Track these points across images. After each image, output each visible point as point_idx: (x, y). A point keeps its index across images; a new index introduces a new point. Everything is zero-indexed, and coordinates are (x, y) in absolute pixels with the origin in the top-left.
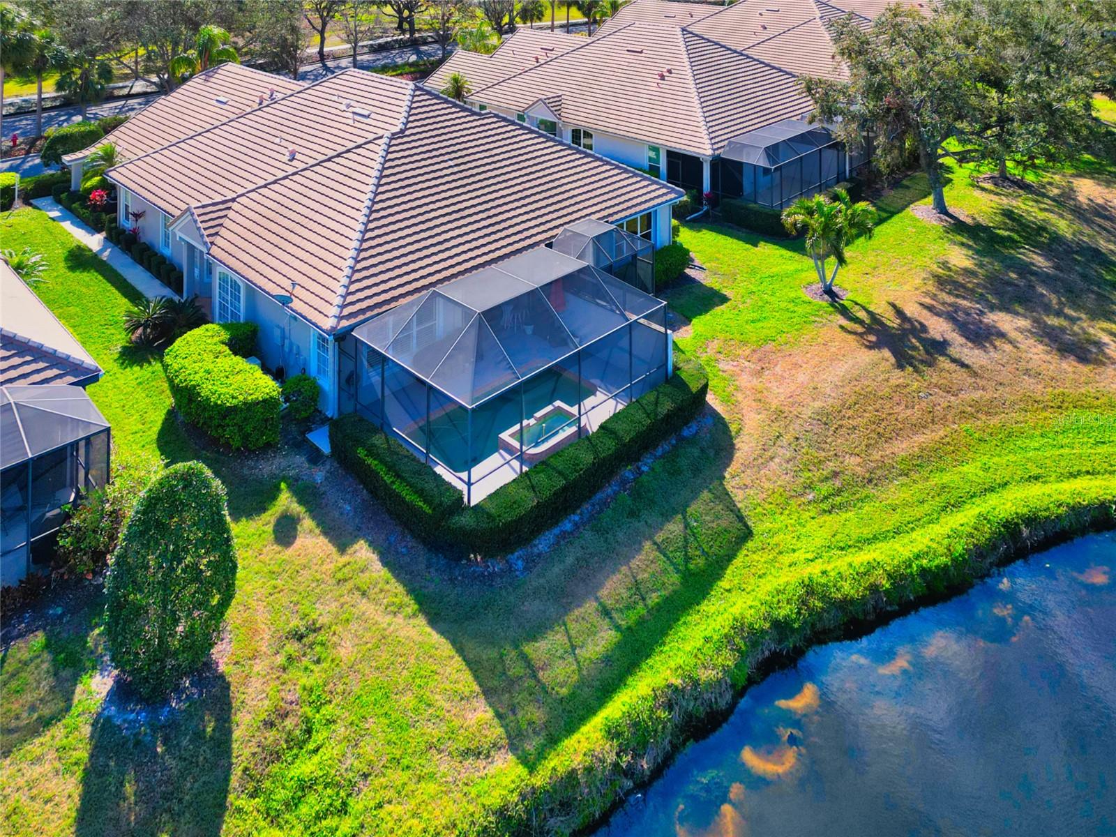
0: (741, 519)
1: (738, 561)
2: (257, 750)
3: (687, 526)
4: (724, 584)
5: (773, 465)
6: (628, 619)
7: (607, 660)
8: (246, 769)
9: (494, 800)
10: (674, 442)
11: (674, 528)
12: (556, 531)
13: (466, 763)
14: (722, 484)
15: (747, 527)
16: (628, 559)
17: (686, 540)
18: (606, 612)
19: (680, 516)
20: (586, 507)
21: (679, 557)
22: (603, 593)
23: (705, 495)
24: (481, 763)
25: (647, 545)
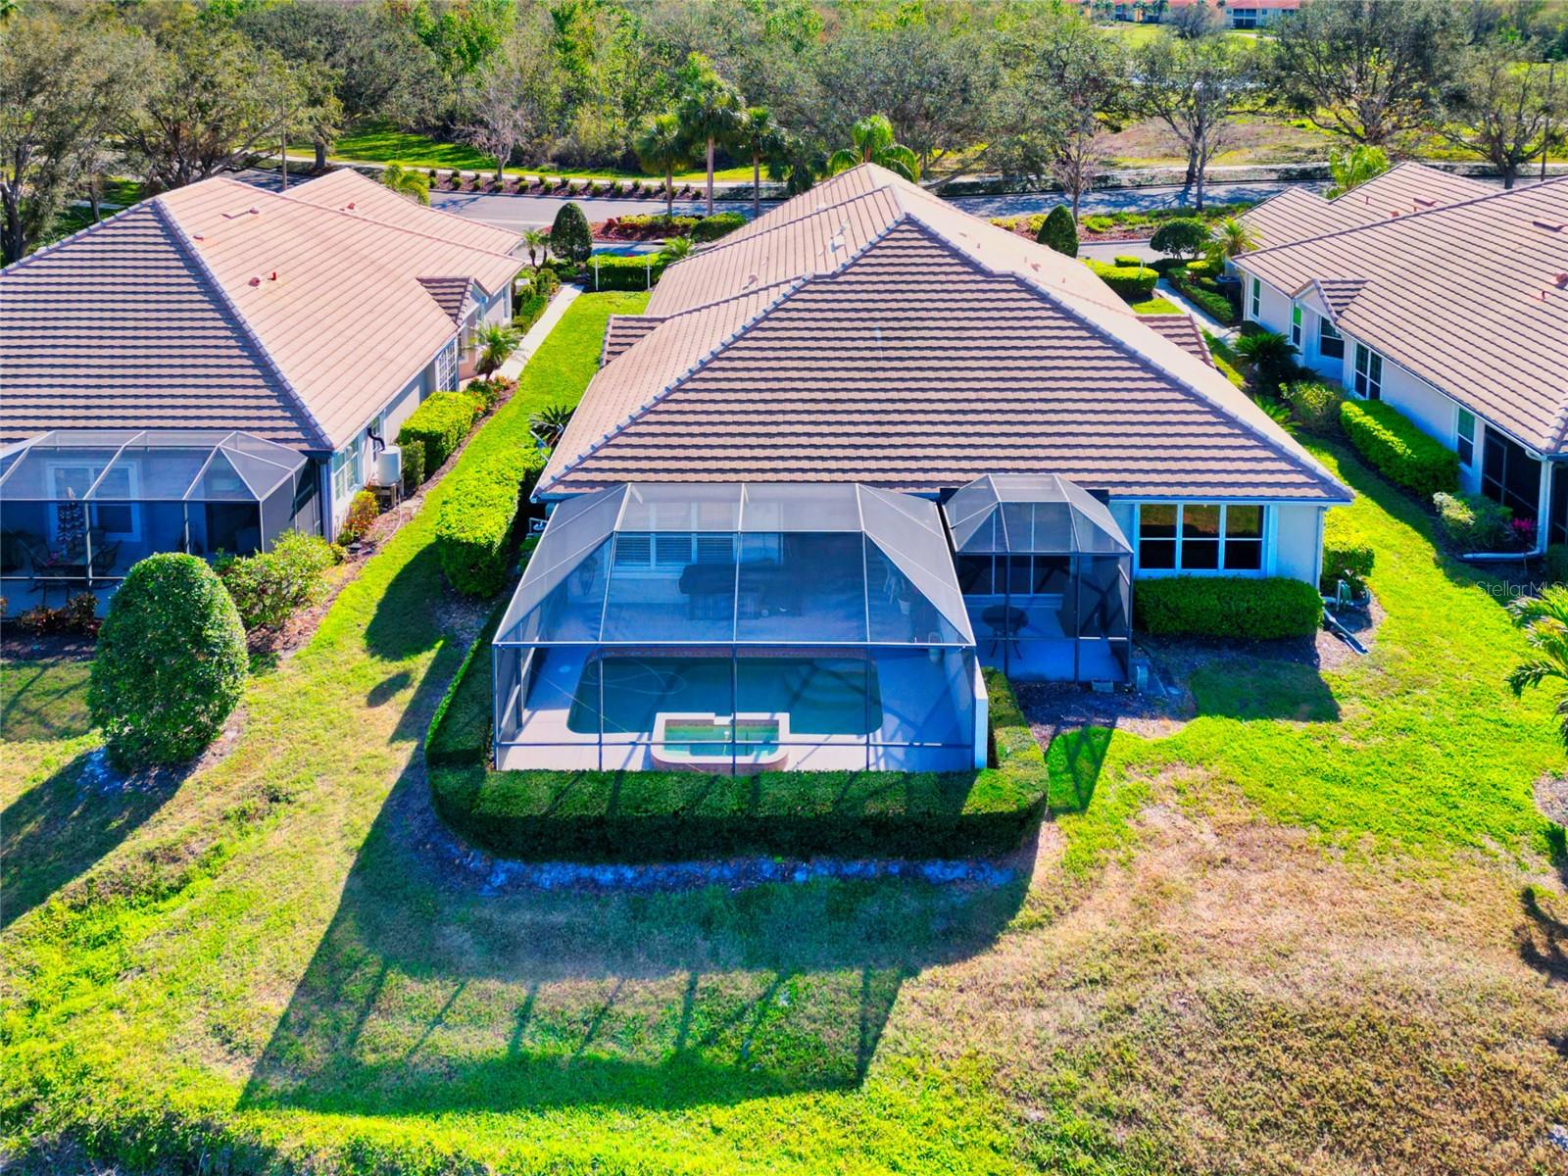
0: (866, 1051)
1: (779, 1105)
2: (117, 871)
3: (766, 997)
4: (720, 1115)
5: (1029, 1018)
6: (536, 1045)
7: (453, 1070)
8: (92, 880)
9: (180, 1100)
10: (895, 870)
11: (745, 984)
12: (585, 872)
13: (210, 1039)
14: (898, 981)
15: (862, 1072)
16: (634, 972)
17: (740, 1016)
18: (524, 1014)
19: (774, 976)
20: (659, 871)
21: (700, 1026)
22: (548, 989)
23: (853, 978)
24: (220, 1053)
25: (682, 977)
